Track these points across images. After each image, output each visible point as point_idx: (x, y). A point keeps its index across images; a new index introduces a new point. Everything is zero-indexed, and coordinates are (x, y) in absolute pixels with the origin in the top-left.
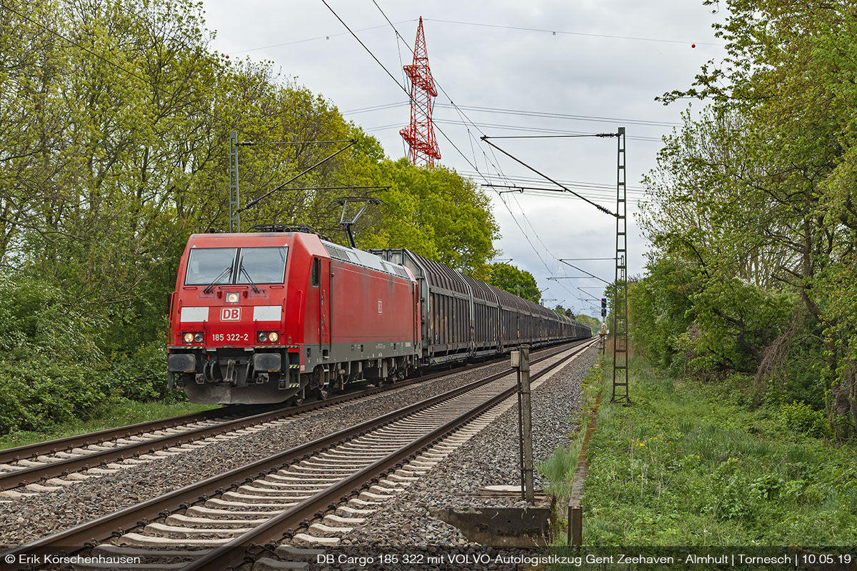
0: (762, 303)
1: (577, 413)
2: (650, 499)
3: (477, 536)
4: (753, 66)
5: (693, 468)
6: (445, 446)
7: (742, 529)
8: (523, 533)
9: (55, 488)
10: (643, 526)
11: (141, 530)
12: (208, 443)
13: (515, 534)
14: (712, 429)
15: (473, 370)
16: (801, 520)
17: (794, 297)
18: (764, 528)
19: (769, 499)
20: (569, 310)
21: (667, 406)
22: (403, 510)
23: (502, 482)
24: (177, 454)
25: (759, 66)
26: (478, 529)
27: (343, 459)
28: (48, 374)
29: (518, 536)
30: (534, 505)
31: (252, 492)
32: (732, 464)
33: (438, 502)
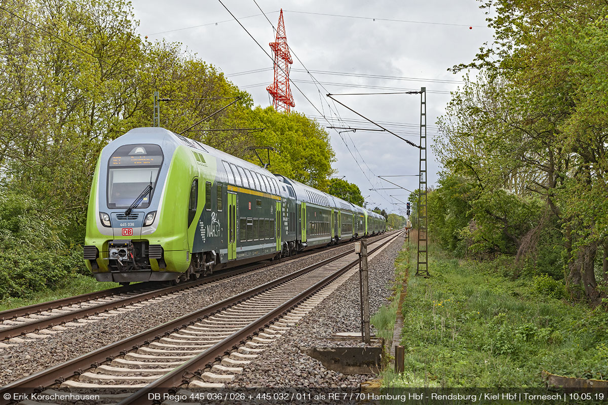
0: (520, 206)
1: (392, 283)
2: (447, 341)
3: (332, 366)
4: (514, 47)
5: (475, 320)
6: (306, 306)
7: (510, 361)
8: (364, 363)
9: (46, 336)
10: (444, 358)
11: (109, 363)
12: (144, 305)
13: (358, 365)
14: (487, 294)
15: (319, 253)
16: (549, 355)
17: (542, 202)
18: (524, 360)
19: (527, 341)
20: (384, 210)
21: (454, 278)
22: (283, 349)
23: (346, 330)
24: (124, 312)
25: (518, 47)
26: (333, 361)
27: (237, 315)
28: (29, 258)
29: (360, 366)
30: (370, 345)
31: (179, 337)
32: (501, 317)
33: (305, 344)
